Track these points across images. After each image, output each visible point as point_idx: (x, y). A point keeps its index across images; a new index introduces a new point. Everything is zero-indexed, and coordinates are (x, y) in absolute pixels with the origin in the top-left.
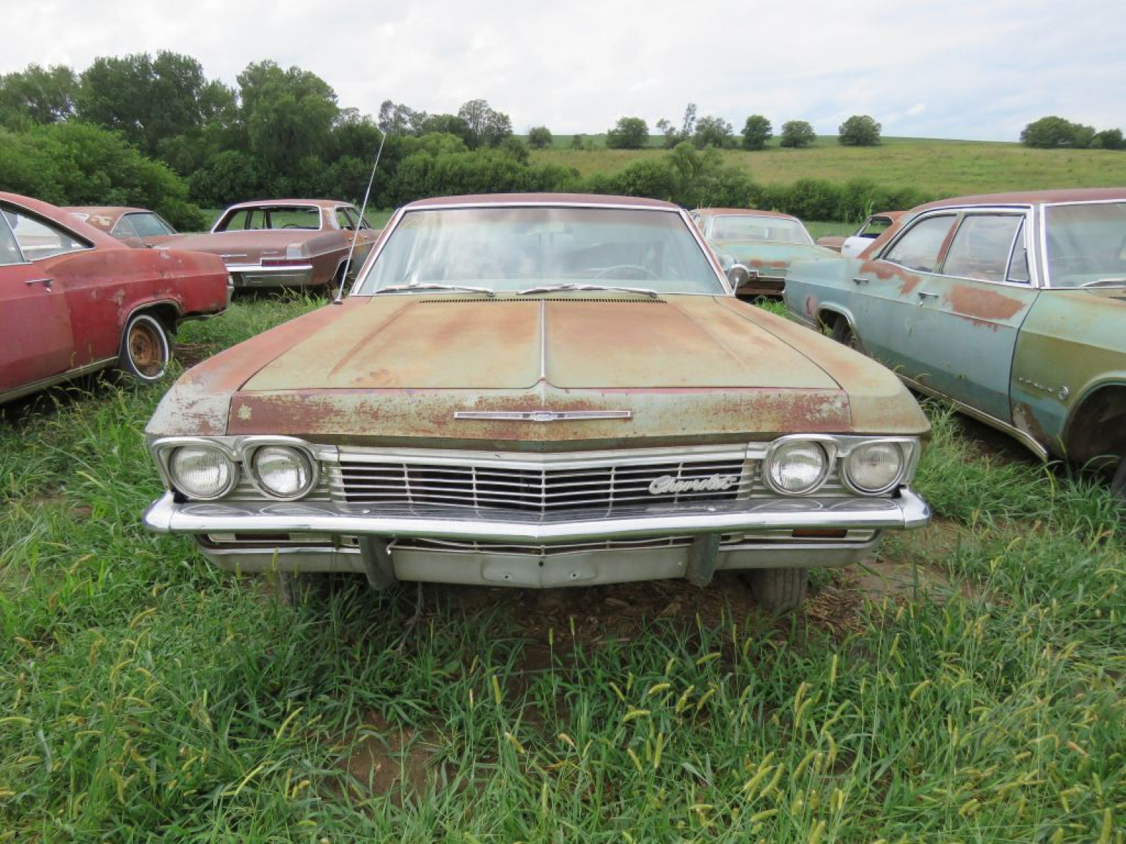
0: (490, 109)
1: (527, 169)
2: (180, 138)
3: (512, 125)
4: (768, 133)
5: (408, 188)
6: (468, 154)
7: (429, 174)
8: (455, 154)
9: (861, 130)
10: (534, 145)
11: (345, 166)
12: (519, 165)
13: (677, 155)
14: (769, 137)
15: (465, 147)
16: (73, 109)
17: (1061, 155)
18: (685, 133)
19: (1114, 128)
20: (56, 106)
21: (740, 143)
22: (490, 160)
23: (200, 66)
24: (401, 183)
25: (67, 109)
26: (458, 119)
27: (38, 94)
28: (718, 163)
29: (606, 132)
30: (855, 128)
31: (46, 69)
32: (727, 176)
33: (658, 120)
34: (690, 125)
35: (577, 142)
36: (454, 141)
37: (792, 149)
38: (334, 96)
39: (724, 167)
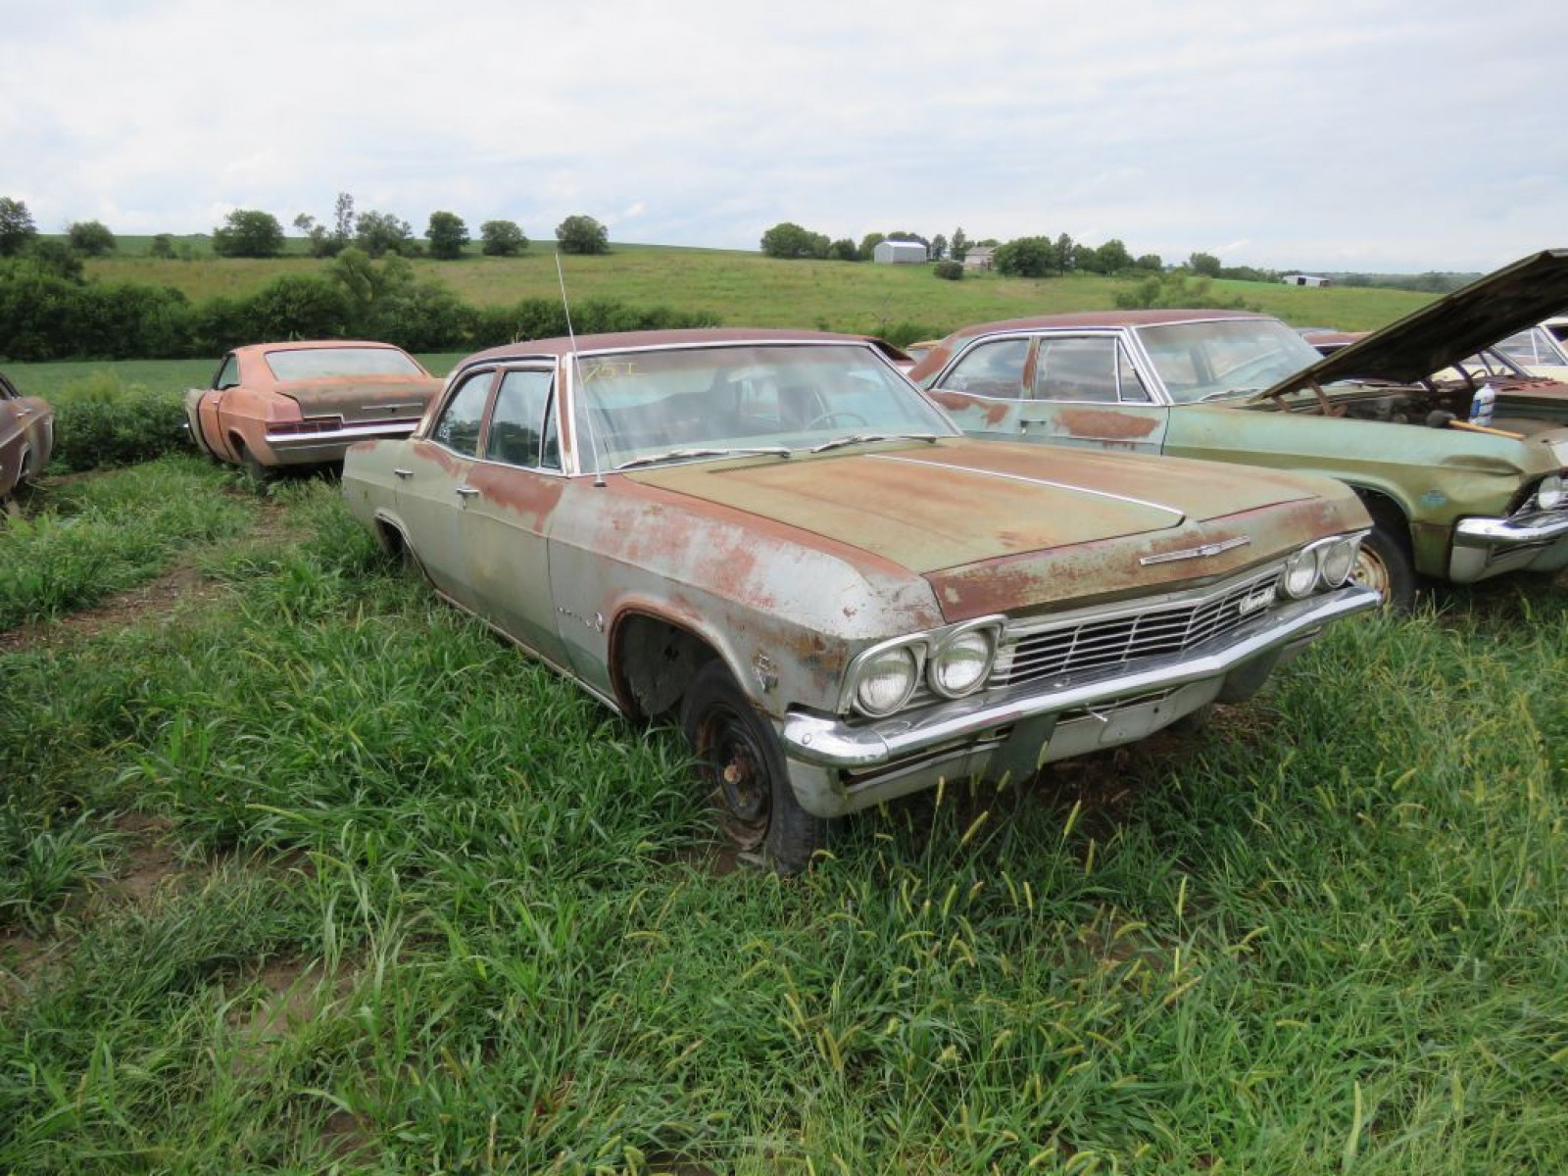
1: (85, 291)
3: (33, 217)
4: (464, 236)
9: (584, 234)
10: (85, 251)
12: (68, 284)
13: (345, 268)
14: (466, 242)
17: (805, 266)
18: (342, 235)
19: (847, 238)
21: (426, 249)
28: (405, 277)
29: (210, 233)
30: (576, 232)
32: (425, 295)
33: (295, 216)
34: (347, 223)
35: (162, 245)
37: (499, 258)
39: (417, 283)
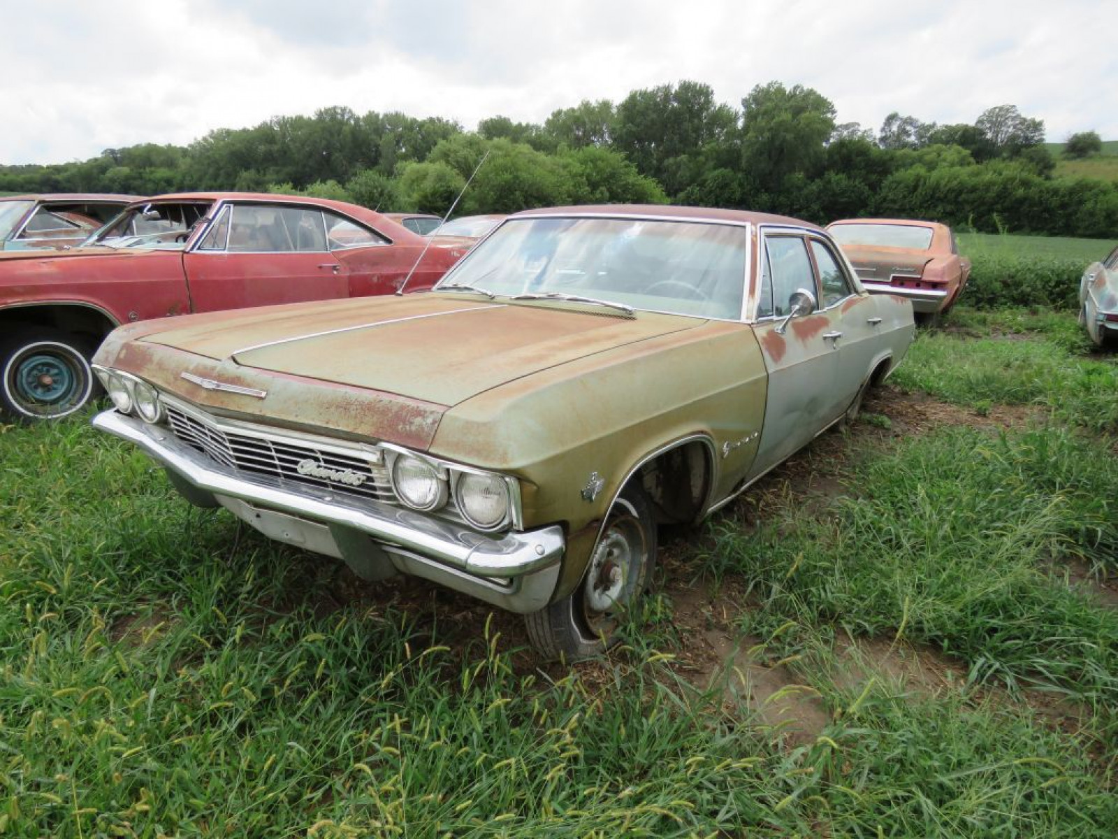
0: (1018, 116)
1: (1048, 184)
2: (684, 157)
3: (1046, 132)
5: (891, 205)
6: (975, 167)
7: (919, 190)
8: (957, 168)
10: (1073, 155)
11: (829, 182)
12: (1037, 179)
15: (972, 160)
16: (606, 136)
20: (594, 134)
22: (1000, 174)
23: (712, 92)
24: (885, 199)
25: (602, 136)
26: (974, 129)
27: (584, 124)
31: (594, 104)
36: (959, 153)
38: (833, 112)
